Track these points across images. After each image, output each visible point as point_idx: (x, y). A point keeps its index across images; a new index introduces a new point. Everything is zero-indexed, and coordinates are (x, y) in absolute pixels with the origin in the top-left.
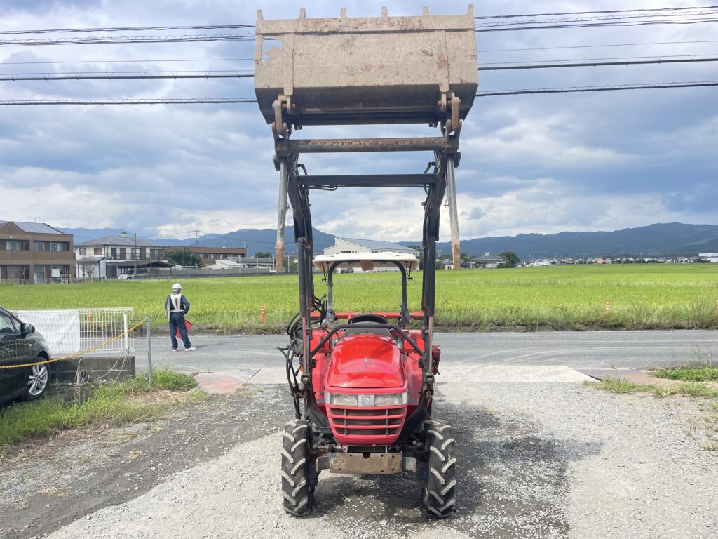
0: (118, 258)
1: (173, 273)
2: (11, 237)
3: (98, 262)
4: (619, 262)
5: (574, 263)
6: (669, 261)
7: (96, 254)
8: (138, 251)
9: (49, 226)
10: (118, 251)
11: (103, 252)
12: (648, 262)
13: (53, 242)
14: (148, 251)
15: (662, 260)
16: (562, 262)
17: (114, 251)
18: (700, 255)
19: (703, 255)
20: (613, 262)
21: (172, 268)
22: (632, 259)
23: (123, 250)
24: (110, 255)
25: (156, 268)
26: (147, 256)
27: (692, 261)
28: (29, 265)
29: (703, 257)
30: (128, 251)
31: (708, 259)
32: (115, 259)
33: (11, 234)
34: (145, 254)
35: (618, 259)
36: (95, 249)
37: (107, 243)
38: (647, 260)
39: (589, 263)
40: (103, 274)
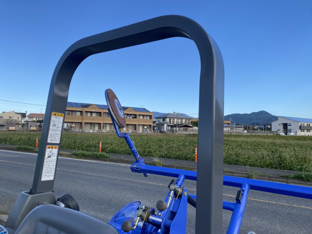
0: (172, 123)
1: (193, 131)
2: (130, 113)
3: (164, 125)
7: (163, 121)
8: (180, 120)
9: (145, 109)
10: (172, 120)
11: (166, 121)
13: (146, 115)
14: (184, 121)
17: (170, 120)
21: (193, 128)
23: (174, 120)
24: (168, 122)
25: (186, 128)
26: (184, 123)
28: (136, 125)
30: (176, 120)
32: (170, 123)
33: (130, 112)
34: (183, 122)
36: (163, 119)
37: (167, 117)
40: (165, 130)
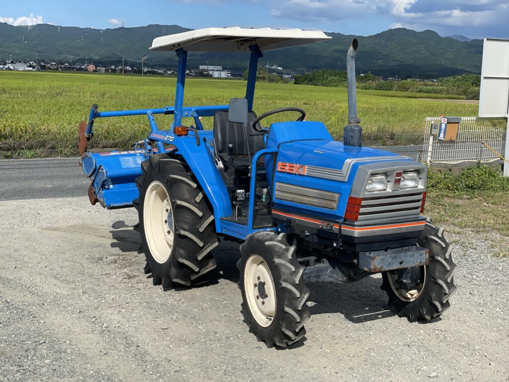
4: (114, 71)
5: (57, 69)
6: (169, 72)
12: (147, 72)
15: (162, 71)
16: (41, 66)
18: (201, 67)
19: (205, 67)
20: (107, 71)
22: (128, 68)
27: (193, 74)
29: (205, 70)
31: (211, 72)
35: (113, 67)
38: (146, 70)
39: (77, 70)
